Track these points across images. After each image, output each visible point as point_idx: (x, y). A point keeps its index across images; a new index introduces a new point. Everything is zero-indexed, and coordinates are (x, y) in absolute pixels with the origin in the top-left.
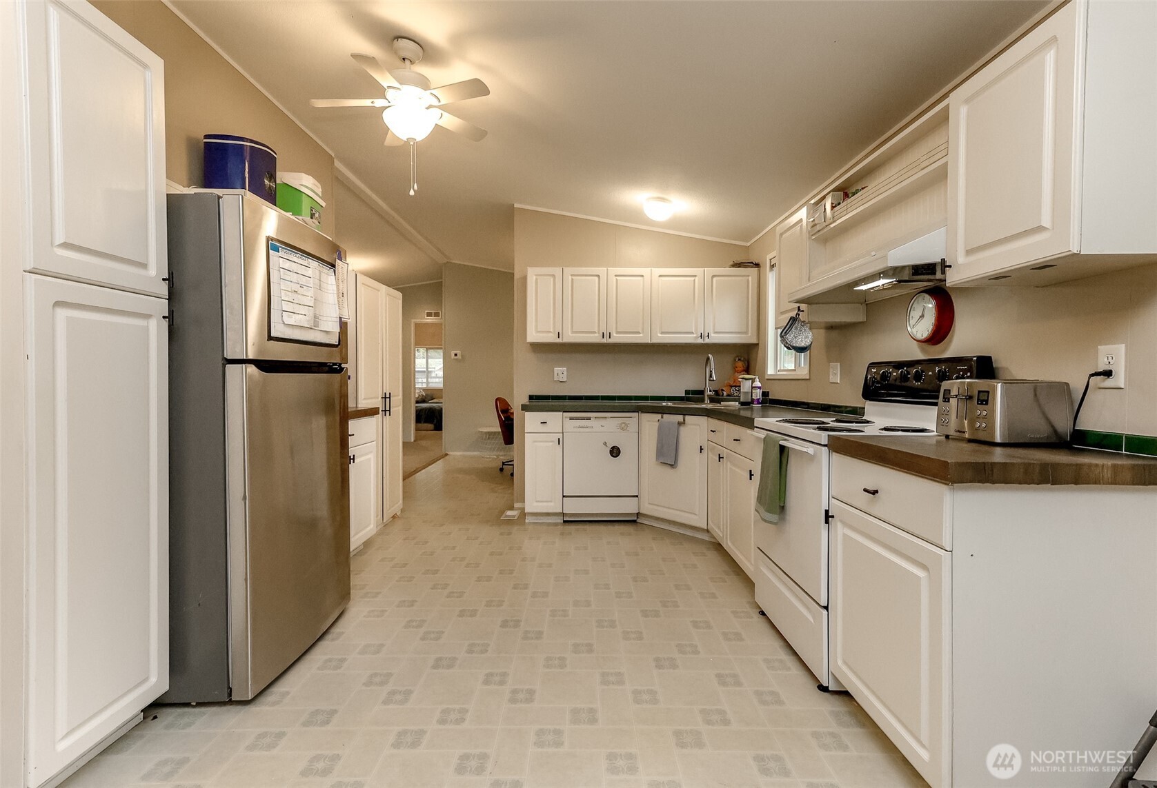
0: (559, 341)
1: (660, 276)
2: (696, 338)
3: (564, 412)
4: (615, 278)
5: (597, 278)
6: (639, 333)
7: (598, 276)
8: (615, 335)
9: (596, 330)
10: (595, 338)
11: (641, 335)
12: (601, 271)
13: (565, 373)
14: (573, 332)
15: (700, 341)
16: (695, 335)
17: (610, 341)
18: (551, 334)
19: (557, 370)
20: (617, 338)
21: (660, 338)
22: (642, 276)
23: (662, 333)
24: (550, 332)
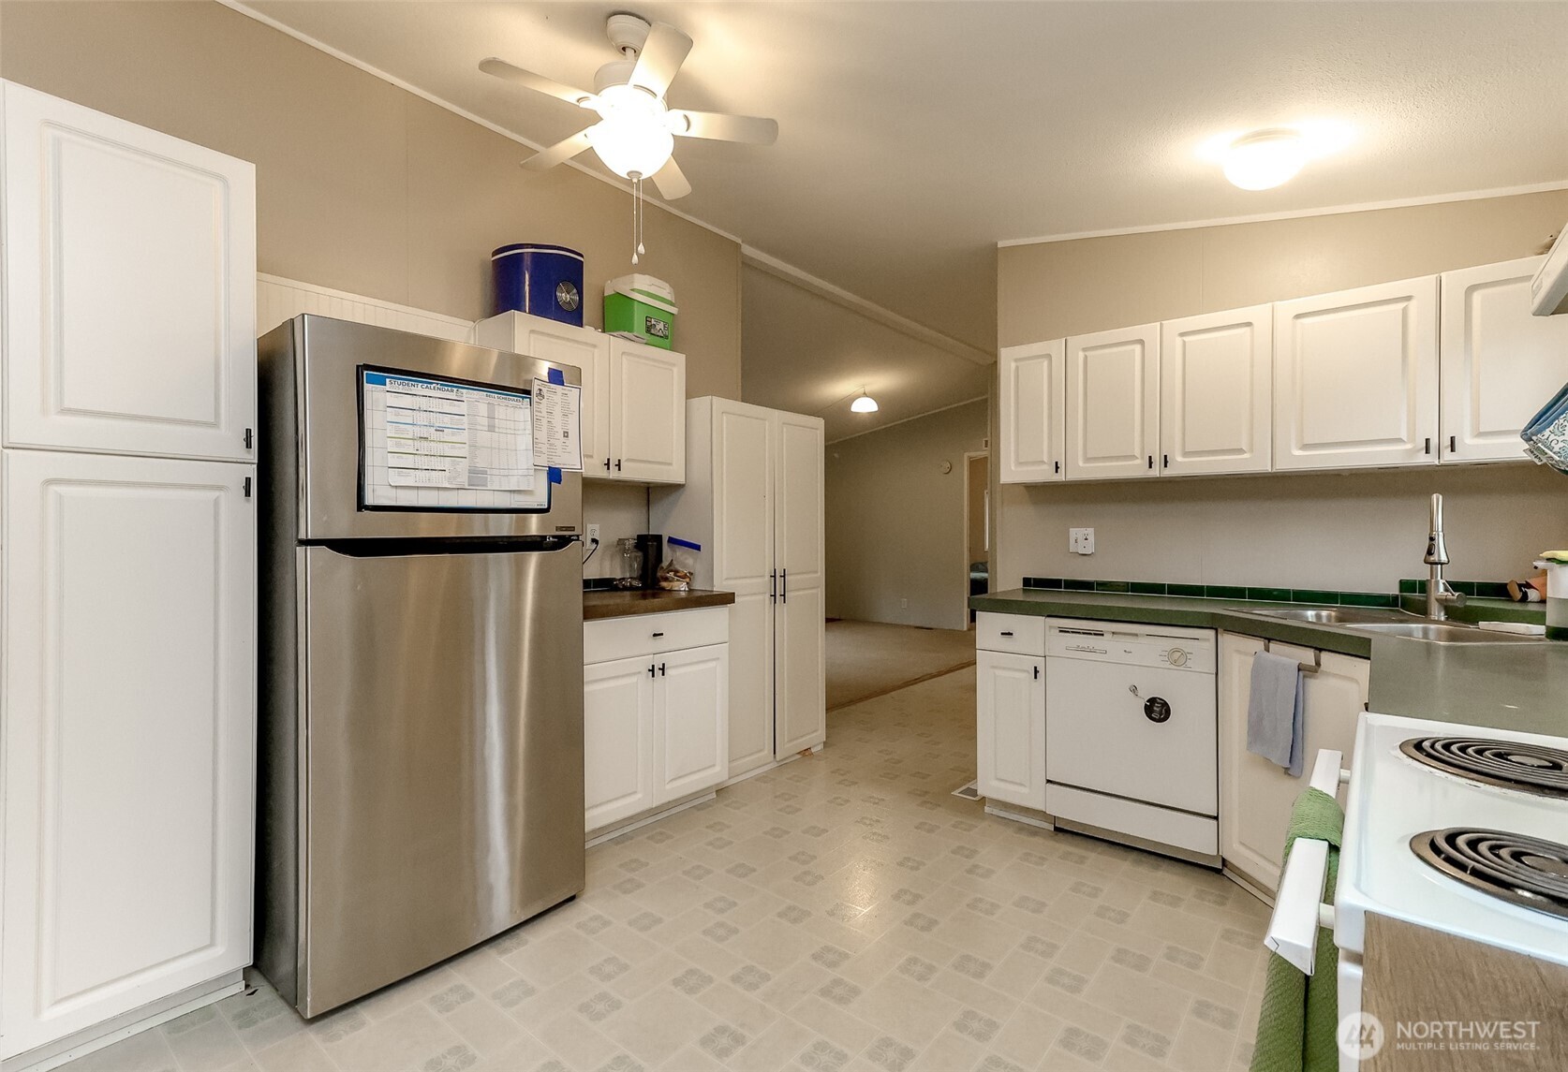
0: (1060, 477)
1: (1298, 316)
2: (1414, 451)
3: (1049, 616)
4: (1179, 340)
5: (1138, 348)
6: (1240, 451)
7: (1141, 342)
8: (1179, 459)
9: (1137, 452)
10: (1134, 469)
11: (1246, 456)
12: (1149, 331)
13: (1092, 538)
14: (1087, 460)
15: (1423, 459)
16: (1409, 446)
17: (1168, 473)
18: (1045, 467)
19: (1075, 533)
20: (1182, 466)
21: (1296, 458)
22: (1249, 324)
23: (1305, 447)
24: (1043, 462)
